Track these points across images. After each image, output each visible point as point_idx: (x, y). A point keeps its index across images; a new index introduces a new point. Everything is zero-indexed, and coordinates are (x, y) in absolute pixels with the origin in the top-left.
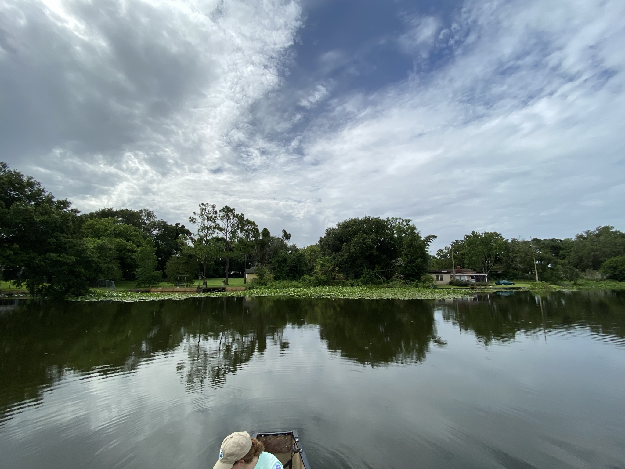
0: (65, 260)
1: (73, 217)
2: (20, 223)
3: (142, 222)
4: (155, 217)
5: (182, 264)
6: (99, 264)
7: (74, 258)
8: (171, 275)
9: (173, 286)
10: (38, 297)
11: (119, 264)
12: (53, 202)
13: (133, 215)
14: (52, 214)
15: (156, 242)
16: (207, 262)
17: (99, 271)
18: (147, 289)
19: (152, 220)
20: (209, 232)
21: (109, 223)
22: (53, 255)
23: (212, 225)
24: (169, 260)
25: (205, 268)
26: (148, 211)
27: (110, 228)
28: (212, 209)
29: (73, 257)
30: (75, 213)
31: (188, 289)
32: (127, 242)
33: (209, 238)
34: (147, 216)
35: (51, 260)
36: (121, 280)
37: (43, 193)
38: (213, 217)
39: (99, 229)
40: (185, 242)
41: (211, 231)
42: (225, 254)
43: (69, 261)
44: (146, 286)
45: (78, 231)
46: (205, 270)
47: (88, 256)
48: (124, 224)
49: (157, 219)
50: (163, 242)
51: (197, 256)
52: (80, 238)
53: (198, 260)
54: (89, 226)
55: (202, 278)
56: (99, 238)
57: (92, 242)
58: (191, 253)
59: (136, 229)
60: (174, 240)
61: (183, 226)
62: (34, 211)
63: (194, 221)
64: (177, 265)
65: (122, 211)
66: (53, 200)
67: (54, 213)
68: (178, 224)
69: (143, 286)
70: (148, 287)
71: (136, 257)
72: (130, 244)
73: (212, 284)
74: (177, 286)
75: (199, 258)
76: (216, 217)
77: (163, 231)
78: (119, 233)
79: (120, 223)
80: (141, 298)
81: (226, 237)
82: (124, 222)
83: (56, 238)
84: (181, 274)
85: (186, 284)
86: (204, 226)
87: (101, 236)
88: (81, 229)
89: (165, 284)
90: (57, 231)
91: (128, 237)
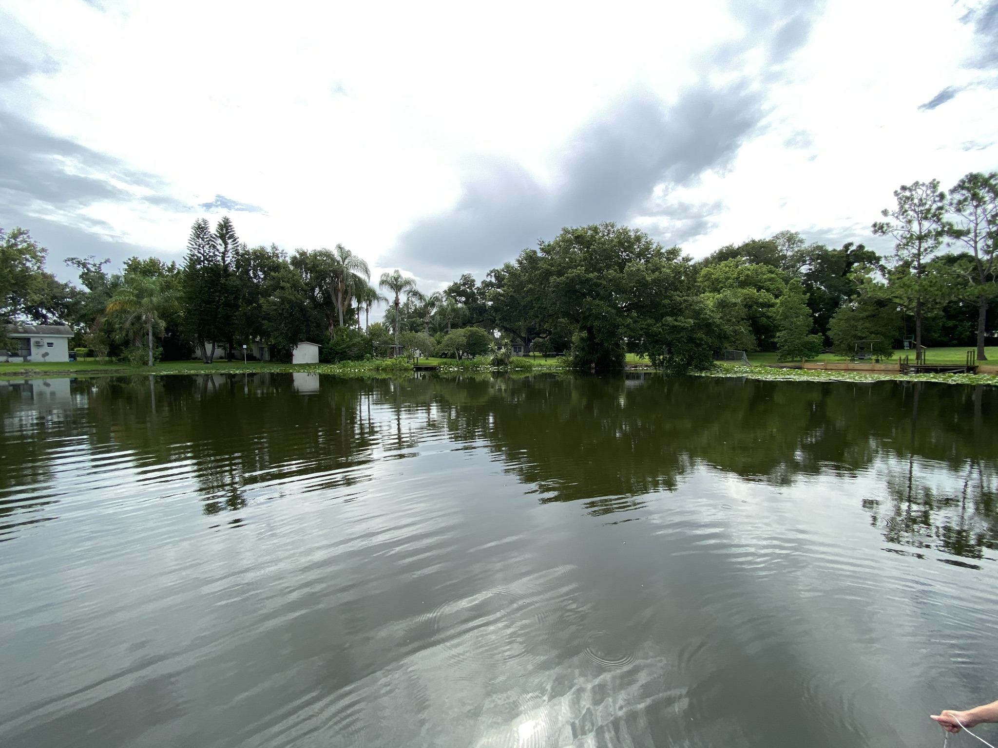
0: (683, 325)
1: (685, 268)
2: (634, 286)
3: (779, 256)
4: (801, 241)
5: (863, 319)
6: (722, 327)
7: (692, 321)
8: (840, 341)
9: (845, 360)
10: (660, 371)
11: (749, 326)
12: (661, 254)
13: (763, 247)
14: (662, 269)
15: (808, 285)
16: (922, 312)
17: (723, 336)
18: (797, 364)
19: (796, 249)
20: (924, 245)
21: (730, 267)
22: (669, 319)
23: (931, 228)
24: (834, 315)
25: (918, 324)
26: (788, 235)
27: (732, 274)
28: (929, 192)
29: (690, 320)
30: (687, 262)
31: (878, 366)
32: (758, 292)
33: (925, 259)
34: (787, 244)
35: (668, 325)
36: (756, 351)
37: (651, 246)
38: (933, 211)
39: (717, 279)
40: (867, 276)
41: (930, 242)
42: (974, 289)
43: (687, 325)
44: (795, 359)
45: (693, 285)
46: (918, 330)
47: (708, 317)
48: (752, 265)
49: (806, 246)
50: (821, 284)
51: (897, 301)
52: (696, 295)
53: (898, 309)
54: (705, 277)
55: (912, 346)
56: (719, 291)
57: (711, 299)
58: (881, 295)
59: (770, 268)
60: (842, 276)
61: (861, 247)
62: (645, 269)
63: (884, 229)
64: (852, 322)
65: (747, 245)
66: (661, 251)
67: (664, 267)
68: (847, 246)
69: (791, 359)
70: (799, 361)
71: (775, 313)
72: (763, 294)
73: (940, 359)
74: (854, 360)
75: (901, 305)
76: (941, 208)
77: (819, 263)
78: (745, 280)
79: (746, 265)
80: (789, 377)
81: (975, 248)
82: (751, 261)
83: (670, 298)
84: (861, 338)
85: (874, 357)
86: (912, 235)
87: (722, 288)
88: (696, 282)
89: (830, 357)
90: (671, 290)
91: (759, 284)
